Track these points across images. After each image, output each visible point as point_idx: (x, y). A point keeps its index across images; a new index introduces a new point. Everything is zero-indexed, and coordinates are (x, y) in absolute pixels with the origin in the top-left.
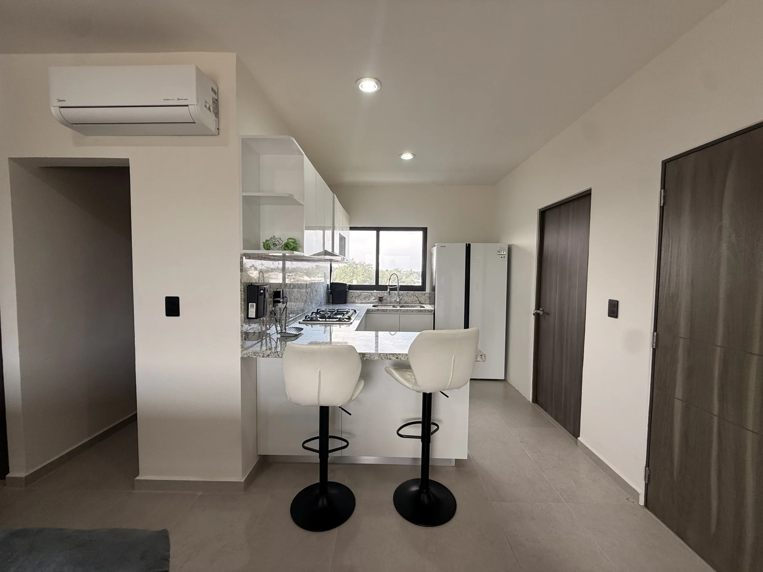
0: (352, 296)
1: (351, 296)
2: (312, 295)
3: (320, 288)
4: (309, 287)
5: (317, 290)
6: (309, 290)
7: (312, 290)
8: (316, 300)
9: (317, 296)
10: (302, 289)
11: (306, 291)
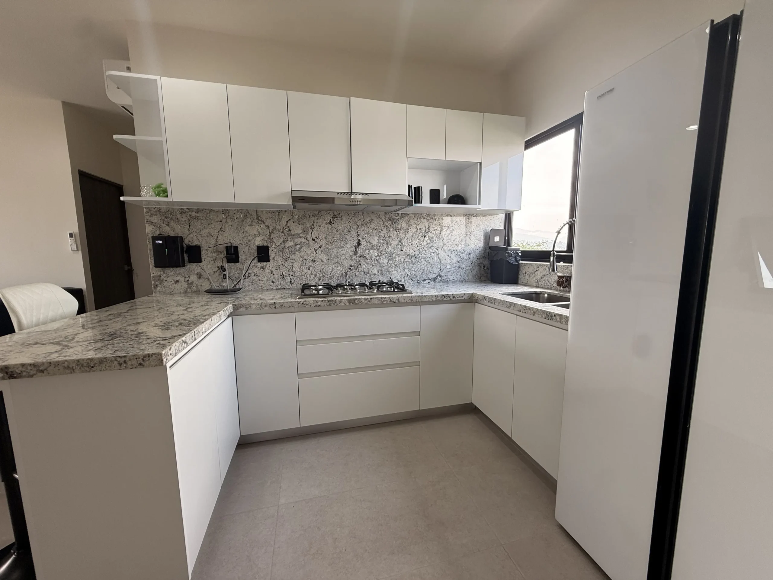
0: (526, 272)
1: (524, 272)
2: (385, 261)
3: (434, 253)
4: (372, 249)
5: (415, 255)
6: (373, 252)
7: (385, 253)
8: (410, 270)
9: (413, 264)
10: (339, 248)
11: (356, 253)
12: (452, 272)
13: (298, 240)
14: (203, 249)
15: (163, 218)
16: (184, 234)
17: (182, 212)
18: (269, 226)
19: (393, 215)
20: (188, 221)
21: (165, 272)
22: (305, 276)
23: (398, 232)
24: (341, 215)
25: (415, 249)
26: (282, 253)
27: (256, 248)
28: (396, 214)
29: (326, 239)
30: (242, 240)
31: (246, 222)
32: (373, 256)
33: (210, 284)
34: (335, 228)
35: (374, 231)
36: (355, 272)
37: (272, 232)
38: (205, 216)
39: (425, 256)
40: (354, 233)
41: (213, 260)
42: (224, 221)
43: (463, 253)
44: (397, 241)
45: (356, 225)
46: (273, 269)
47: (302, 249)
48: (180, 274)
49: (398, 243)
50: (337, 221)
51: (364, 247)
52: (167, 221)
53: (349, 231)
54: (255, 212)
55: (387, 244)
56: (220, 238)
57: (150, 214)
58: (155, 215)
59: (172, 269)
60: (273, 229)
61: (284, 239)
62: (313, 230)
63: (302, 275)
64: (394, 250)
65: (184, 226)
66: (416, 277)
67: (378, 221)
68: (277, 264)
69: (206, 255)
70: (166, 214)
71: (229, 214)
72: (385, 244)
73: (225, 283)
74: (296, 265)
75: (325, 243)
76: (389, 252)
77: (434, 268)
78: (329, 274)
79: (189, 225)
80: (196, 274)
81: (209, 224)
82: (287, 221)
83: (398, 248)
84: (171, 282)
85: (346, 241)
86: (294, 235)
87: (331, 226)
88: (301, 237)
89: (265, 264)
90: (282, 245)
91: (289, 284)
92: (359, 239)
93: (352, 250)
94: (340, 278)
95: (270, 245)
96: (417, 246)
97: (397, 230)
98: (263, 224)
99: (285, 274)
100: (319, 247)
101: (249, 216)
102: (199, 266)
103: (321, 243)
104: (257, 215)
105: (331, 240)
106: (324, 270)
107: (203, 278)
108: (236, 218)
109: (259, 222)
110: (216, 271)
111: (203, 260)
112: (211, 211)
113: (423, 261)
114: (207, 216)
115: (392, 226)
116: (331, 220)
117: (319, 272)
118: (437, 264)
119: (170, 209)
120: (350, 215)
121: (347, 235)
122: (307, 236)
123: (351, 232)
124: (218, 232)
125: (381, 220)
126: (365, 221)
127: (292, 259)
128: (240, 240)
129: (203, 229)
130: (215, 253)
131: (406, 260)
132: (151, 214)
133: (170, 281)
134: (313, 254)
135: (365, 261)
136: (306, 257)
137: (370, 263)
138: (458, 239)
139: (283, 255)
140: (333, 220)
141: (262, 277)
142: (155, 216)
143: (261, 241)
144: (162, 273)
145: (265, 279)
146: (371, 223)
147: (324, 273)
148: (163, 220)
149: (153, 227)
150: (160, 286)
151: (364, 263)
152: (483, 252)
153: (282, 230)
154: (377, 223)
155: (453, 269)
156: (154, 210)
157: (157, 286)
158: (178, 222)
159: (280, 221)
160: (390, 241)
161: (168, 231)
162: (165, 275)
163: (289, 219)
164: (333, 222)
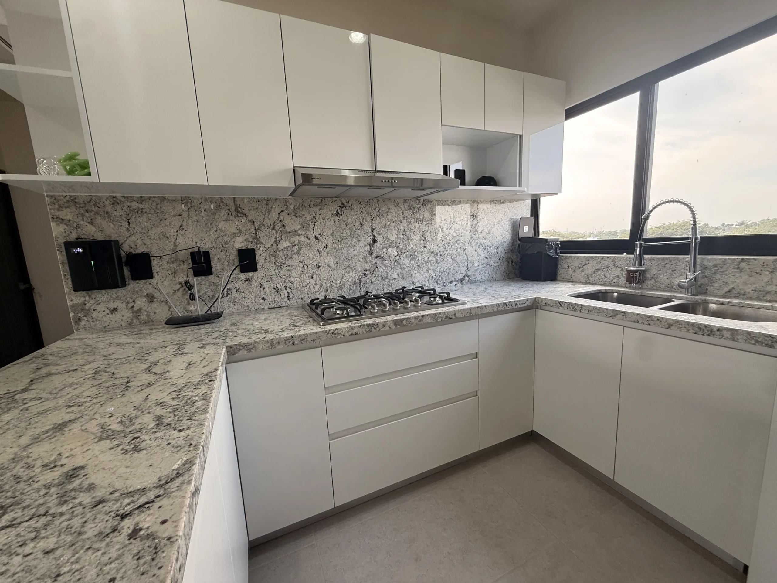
0: (569, 267)
1: (566, 266)
2: (407, 261)
3: (460, 248)
4: (390, 247)
5: (439, 252)
6: (392, 251)
7: (405, 251)
8: (434, 271)
9: (438, 264)
10: (350, 248)
11: (371, 253)
12: (480, 270)
13: (296, 239)
14: (154, 258)
15: (83, 212)
16: (120, 236)
17: (115, 202)
18: (254, 220)
19: (413, 203)
20: (125, 216)
21: (93, 296)
22: (308, 287)
23: (420, 225)
24: (350, 203)
25: (440, 245)
26: (275, 259)
27: (235, 253)
28: (417, 201)
29: (332, 235)
30: (216, 242)
31: (219, 215)
32: (392, 256)
33: (169, 310)
34: (344, 221)
35: (392, 224)
36: (371, 278)
37: (258, 229)
38: (154, 208)
39: (451, 252)
40: (367, 228)
41: (172, 273)
42: (185, 214)
43: (491, 247)
44: (419, 235)
45: (370, 216)
46: (263, 281)
47: (302, 252)
48: (118, 298)
49: (421, 238)
50: (345, 211)
51: (381, 244)
52: (89, 217)
53: (362, 225)
54: (233, 201)
55: (408, 239)
56: (180, 240)
57: (57, 206)
58: (66, 208)
59: (103, 291)
60: (260, 225)
61: (276, 238)
62: (315, 225)
63: (303, 287)
64: (416, 247)
65: (120, 224)
66: (442, 278)
67: (396, 210)
68: (268, 274)
69: (160, 266)
70: (87, 205)
71: (193, 204)
72: (406, 239)
73: (193, 306)
74: (295, 274)
75: (331, 242)
76: (411, 250)
77: (461, 267)
78: (339, 282)
79: (128, 222)
80: (145, 296)
81: (161, 220)
82: (279, 213)
83: (421, 244)
84: (104, 311)
85: (359, 237)
86: (290, 232)
87: (339, 218)
88: (299, 235)
89: (251, 274)
90: (274, 247)
91: (286, 299)
92: (374, 234)
93: (367, 250)
94: (353, 287)
95: (257, 247)
96: (442, 241)
97: (419, 222)
98: (244, 218)
99: (279, 287)
100: (325, 247)
101: (223, 207)
102: (150, 284)
103: (326, 242)
104: (236, 205)
105: (339, 237)
106: (332, 278)
107: (157, 301)
108: (203, 211)
109: (239, 215)
110: (178, 290)
111: (155, 275)
112: (163, 199)
113: (449, 259)
114: (156, 208)
115: (413, 216)
116: (339, 211)
117: (326, 281)
118: (464, 261)
119: (93, 198)
120: (362, 203)
121: (359, 229)
122: (307, 233)
123: (364, 226)
124: (177, 232)
125: (400, 210)
126: (380, 211)
127: (289, 266)
128: (212, 243)
129: (151, 228)
130: (173, 263)
131: (430, 259)
132: (60, 207)
133: (103, 309)
134: (316, 258)
135: (382, 263)
136: (307, 262)
137: (388, 265)
138: (486, 230)
139: (276, 261)
140: (341, 211)
141: (249, 294)
142: (68, 210)
143: (243, 242)
144: (87, 298)
145: (252, 296)
146: (388, 213)
147: (332, 282)
148: (83, 215)
149: (65, 227)
150: (86, 319)
151: (381, 265)
152: (511, 244)
153: (273, 226)
154: (396, 213)
155: (481, 266)
156: (65, 200)
157: (79, 319)
158: (109, 217)
159: (269, 214)
160: (412, 235)
161: (92, 233)
162: (92, 302)
163: (282, 209)
164: (340, 214)
